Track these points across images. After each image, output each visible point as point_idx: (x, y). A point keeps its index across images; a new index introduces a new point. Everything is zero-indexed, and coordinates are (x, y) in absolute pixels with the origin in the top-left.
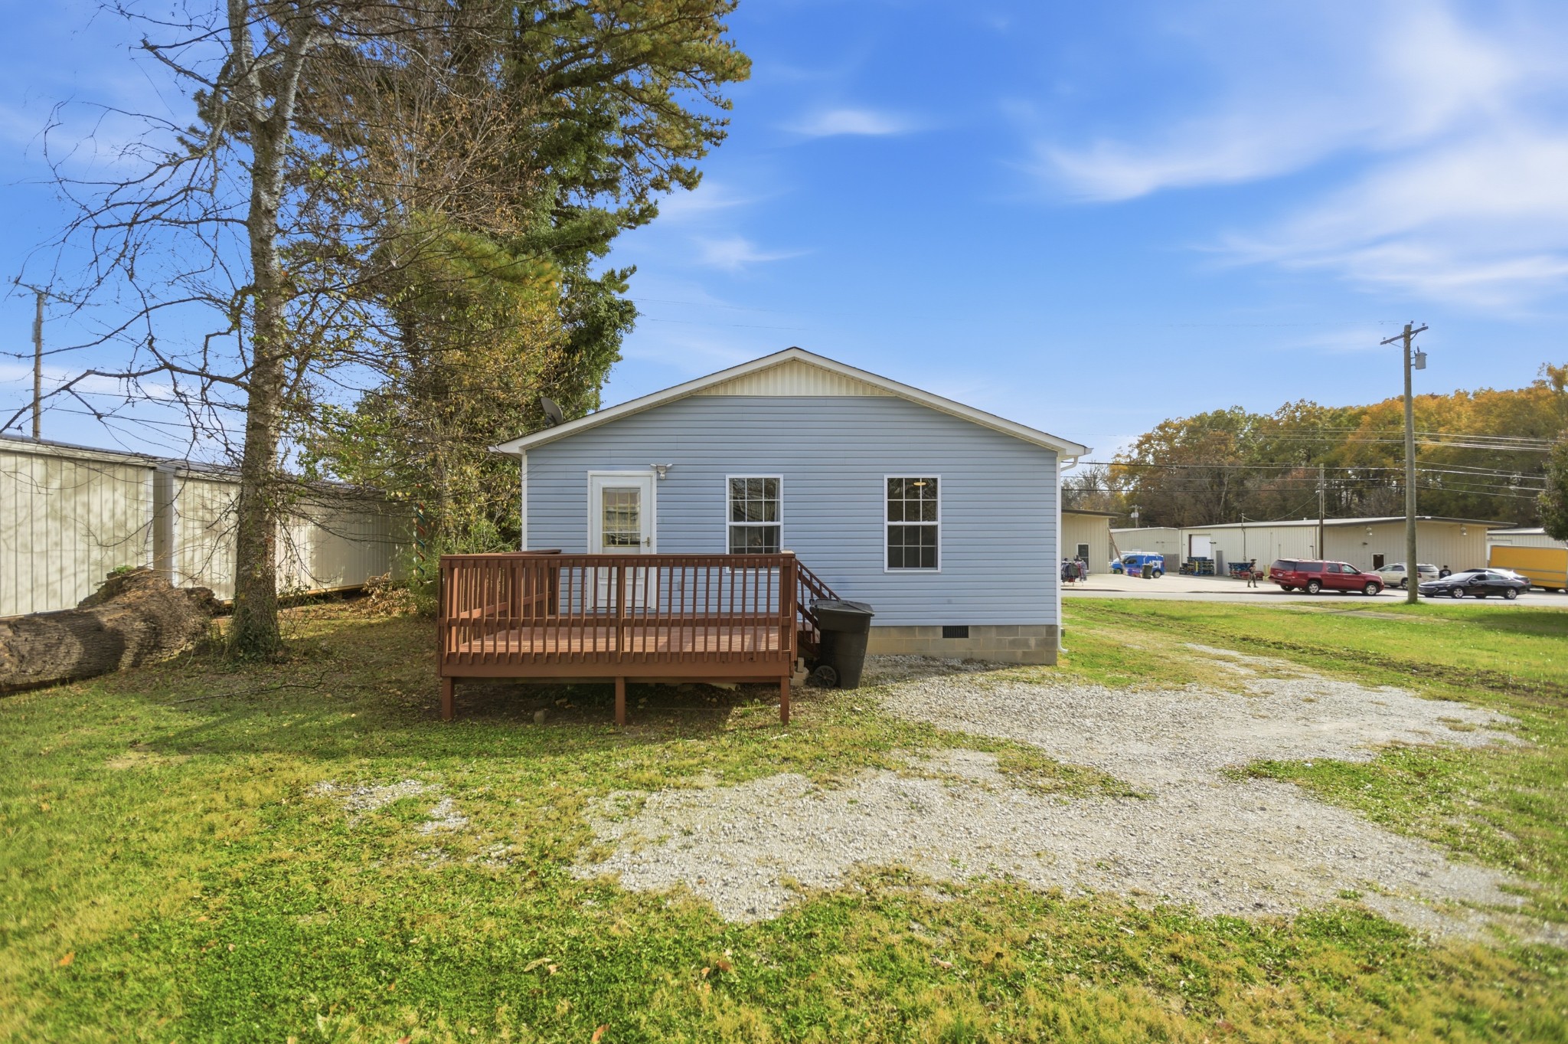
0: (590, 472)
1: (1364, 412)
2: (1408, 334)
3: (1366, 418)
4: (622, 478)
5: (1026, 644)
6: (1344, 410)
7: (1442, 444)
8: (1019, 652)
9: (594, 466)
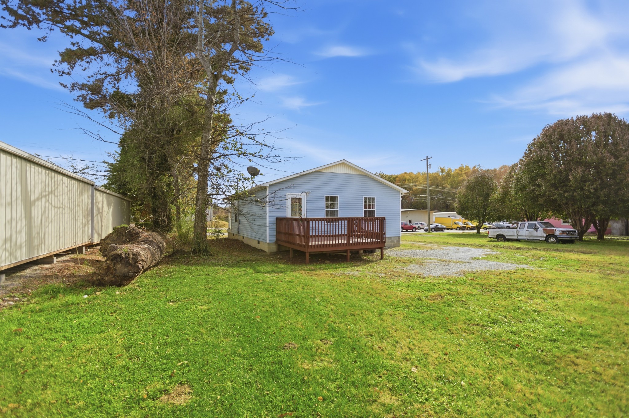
0: (287, 193)
1: (397, 177)
2: (427, 159)
3: (397, 179)
4: (296, 195)
5: (394, 241)
6: (392, 176)
7: (418, 187)
8: (392, 244)
9: (289, 191)
